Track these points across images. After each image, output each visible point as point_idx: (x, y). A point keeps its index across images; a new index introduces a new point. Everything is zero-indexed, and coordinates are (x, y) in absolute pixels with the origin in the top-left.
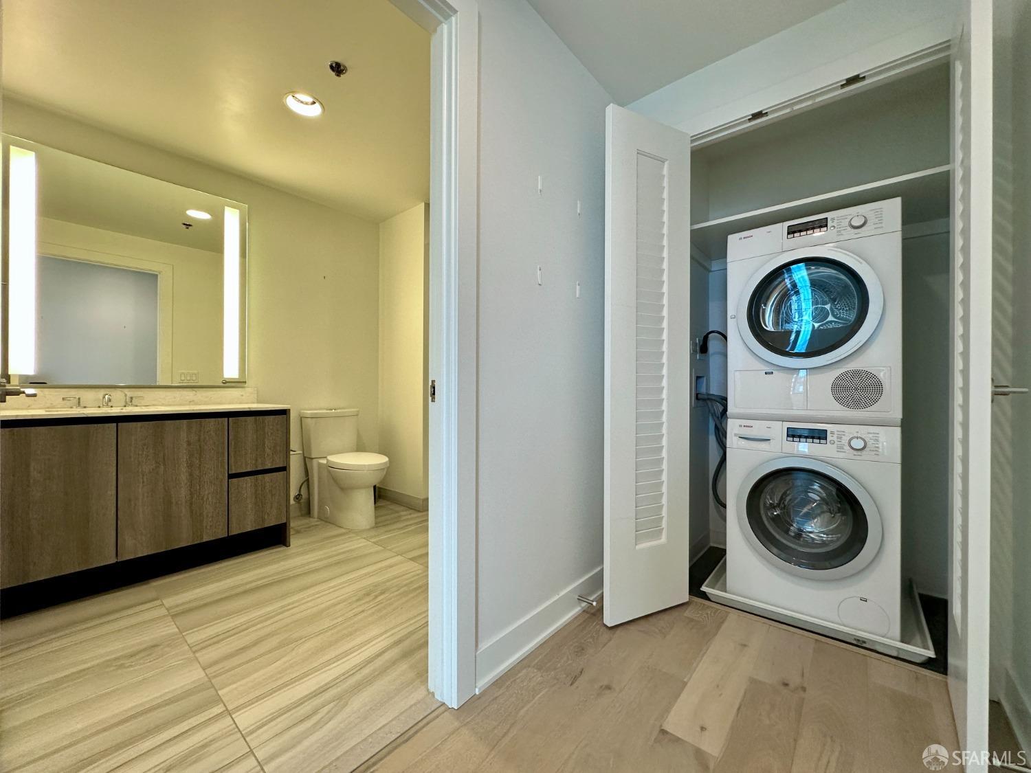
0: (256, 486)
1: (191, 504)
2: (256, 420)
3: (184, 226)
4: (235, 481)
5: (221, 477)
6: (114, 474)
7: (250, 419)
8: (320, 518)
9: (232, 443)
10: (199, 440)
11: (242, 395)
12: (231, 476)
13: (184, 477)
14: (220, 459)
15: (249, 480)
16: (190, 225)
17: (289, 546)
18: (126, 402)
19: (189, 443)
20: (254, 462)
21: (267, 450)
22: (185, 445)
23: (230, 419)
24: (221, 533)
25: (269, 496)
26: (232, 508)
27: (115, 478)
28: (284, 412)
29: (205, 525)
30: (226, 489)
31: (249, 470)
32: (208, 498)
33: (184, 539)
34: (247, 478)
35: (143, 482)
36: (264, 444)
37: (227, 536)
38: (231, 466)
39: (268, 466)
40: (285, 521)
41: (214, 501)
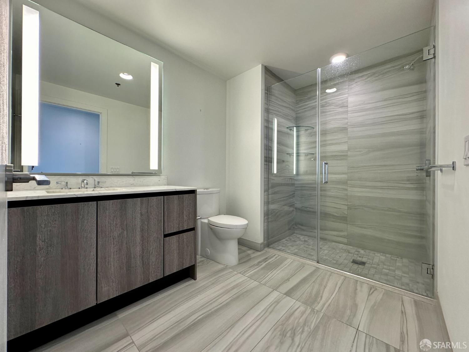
0: (179, 241)
1: (143, 257)
2: (179, 196)
3: (116, 85)
4: (167, 238)
5: (159, 236)
6: (95, 239)
7: (176, 197)
8: (202, 256)
9: (166, 213)
10: (147, 212)
11: (159, 181)
12: (166, 236)
13: (138, 239)
14: (159, 225)
15: (175, 237)
16: (119, 85)
17: (196, 279)
18: (95, 185)
19: (141, 215)
20: (177, 226)
21: (185, 217)
22: (139, 216)
23: (165, 197)
24: (160, 276)
25: (186, 247)
26: (166, 257)
27: (95, 242)
28: (193, 192)
29: (150, 271)
30: (162, 245)
31: (175, 231)
32: (152, 253)
33: (139, 283)
34: (174, 237)
35: (114, 244)
36: (183, 213)
37: (163, 277)
38: (165, 229)
39: (185, 228)
40: (194, 264)
41: (156, 253)
